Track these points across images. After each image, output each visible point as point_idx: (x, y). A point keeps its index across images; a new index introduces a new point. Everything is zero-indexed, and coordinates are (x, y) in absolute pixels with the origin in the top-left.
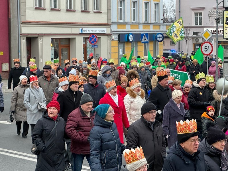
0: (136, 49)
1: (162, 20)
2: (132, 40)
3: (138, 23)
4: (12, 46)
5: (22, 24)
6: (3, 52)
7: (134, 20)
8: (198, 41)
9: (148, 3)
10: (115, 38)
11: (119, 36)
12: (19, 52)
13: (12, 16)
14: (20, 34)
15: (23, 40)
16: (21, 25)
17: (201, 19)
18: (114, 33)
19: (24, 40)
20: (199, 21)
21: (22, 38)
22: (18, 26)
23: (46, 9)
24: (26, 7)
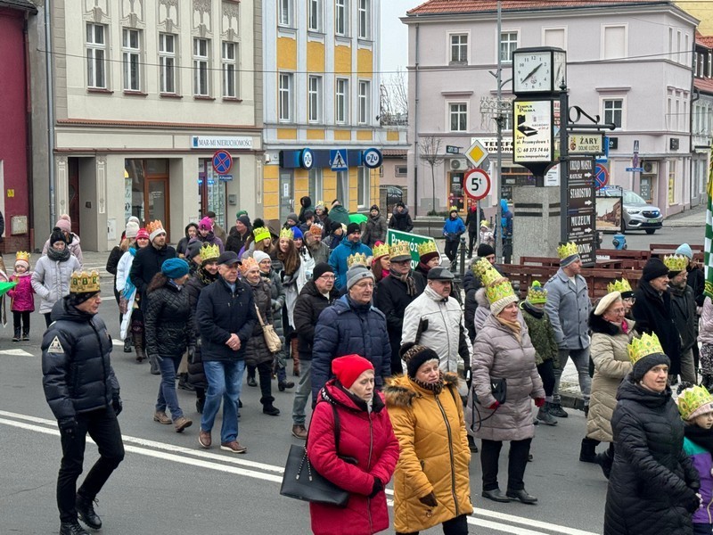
0: (319, 185)
1: (377, 118)
2: (310, 163)
3: (325, 126)
4: (34, 176)
5: (57, 126)
6: (13, 191)
7: (315, 118)
8: (459, 165)
9: (347, 80)
10: (272, 158)
11: (282, 154)
12: (51, 189)
13: (36, 108)
14: (54, 150)
15: (60, 163)
16: (55, 128)
17: (464, 117)
18: (269, 147)
19: (64, 163)
20: (460, 122)
21: (57, 157)
22: (49, 131)
23: (113, 92)
24: (67, 86)
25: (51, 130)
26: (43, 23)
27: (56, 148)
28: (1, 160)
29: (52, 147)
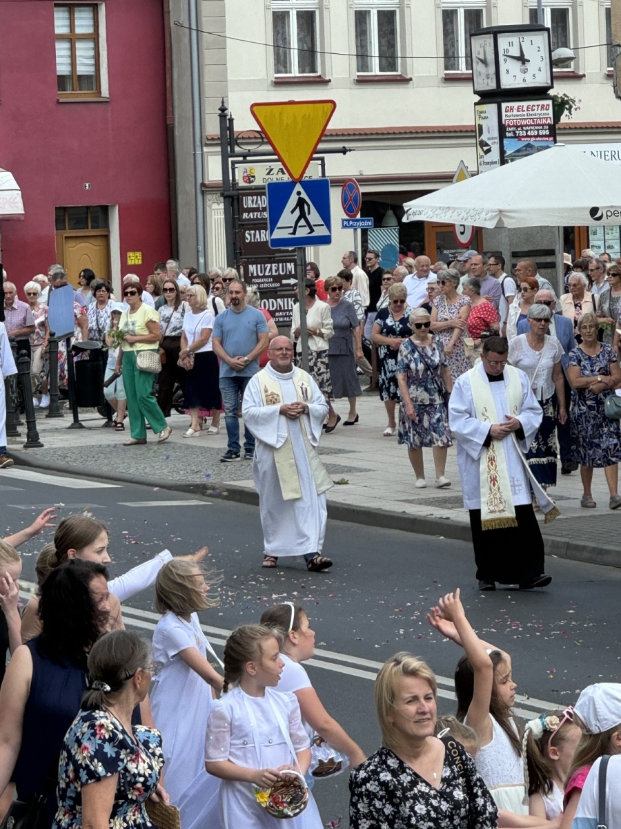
4: (181, 230)
5: (207, 145)
6: (139, 254)
12: (199, 251)
13: (179, 117)
14: (203, 185)
15: (215, 206)
16: (205, 149)
19: (218, 206)
21: (209, 197)
22: (195, 154)
23: (330, 81)
24: (229, 79)
25: (198, 152)
27: (206, 182)
28: (114, 206)
29: (199, 181)
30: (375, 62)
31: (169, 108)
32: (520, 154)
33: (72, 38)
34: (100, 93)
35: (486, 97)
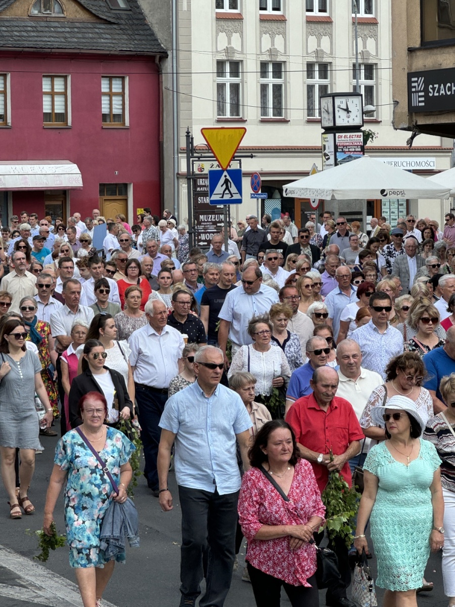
4: (165, 197)
5: (181, 153)
12: (175, 208)
13: (166, 138)
14: (178, 174)
15: (184, 185)
16: (180, 155)
19: (187, 185)
21: (181, 180)
22: (174, 158)
23: (246, 121)
24: (193, 118)
25: (176, 156)
26: (171, 65)
27: (180, 172)
28: (131, 184)
29: (176, 172)
30: (271, 111)
31: (161, 133)
32: (345, 160)
33: (110, 95)
34: (125, 124)
35: (328, 130)
